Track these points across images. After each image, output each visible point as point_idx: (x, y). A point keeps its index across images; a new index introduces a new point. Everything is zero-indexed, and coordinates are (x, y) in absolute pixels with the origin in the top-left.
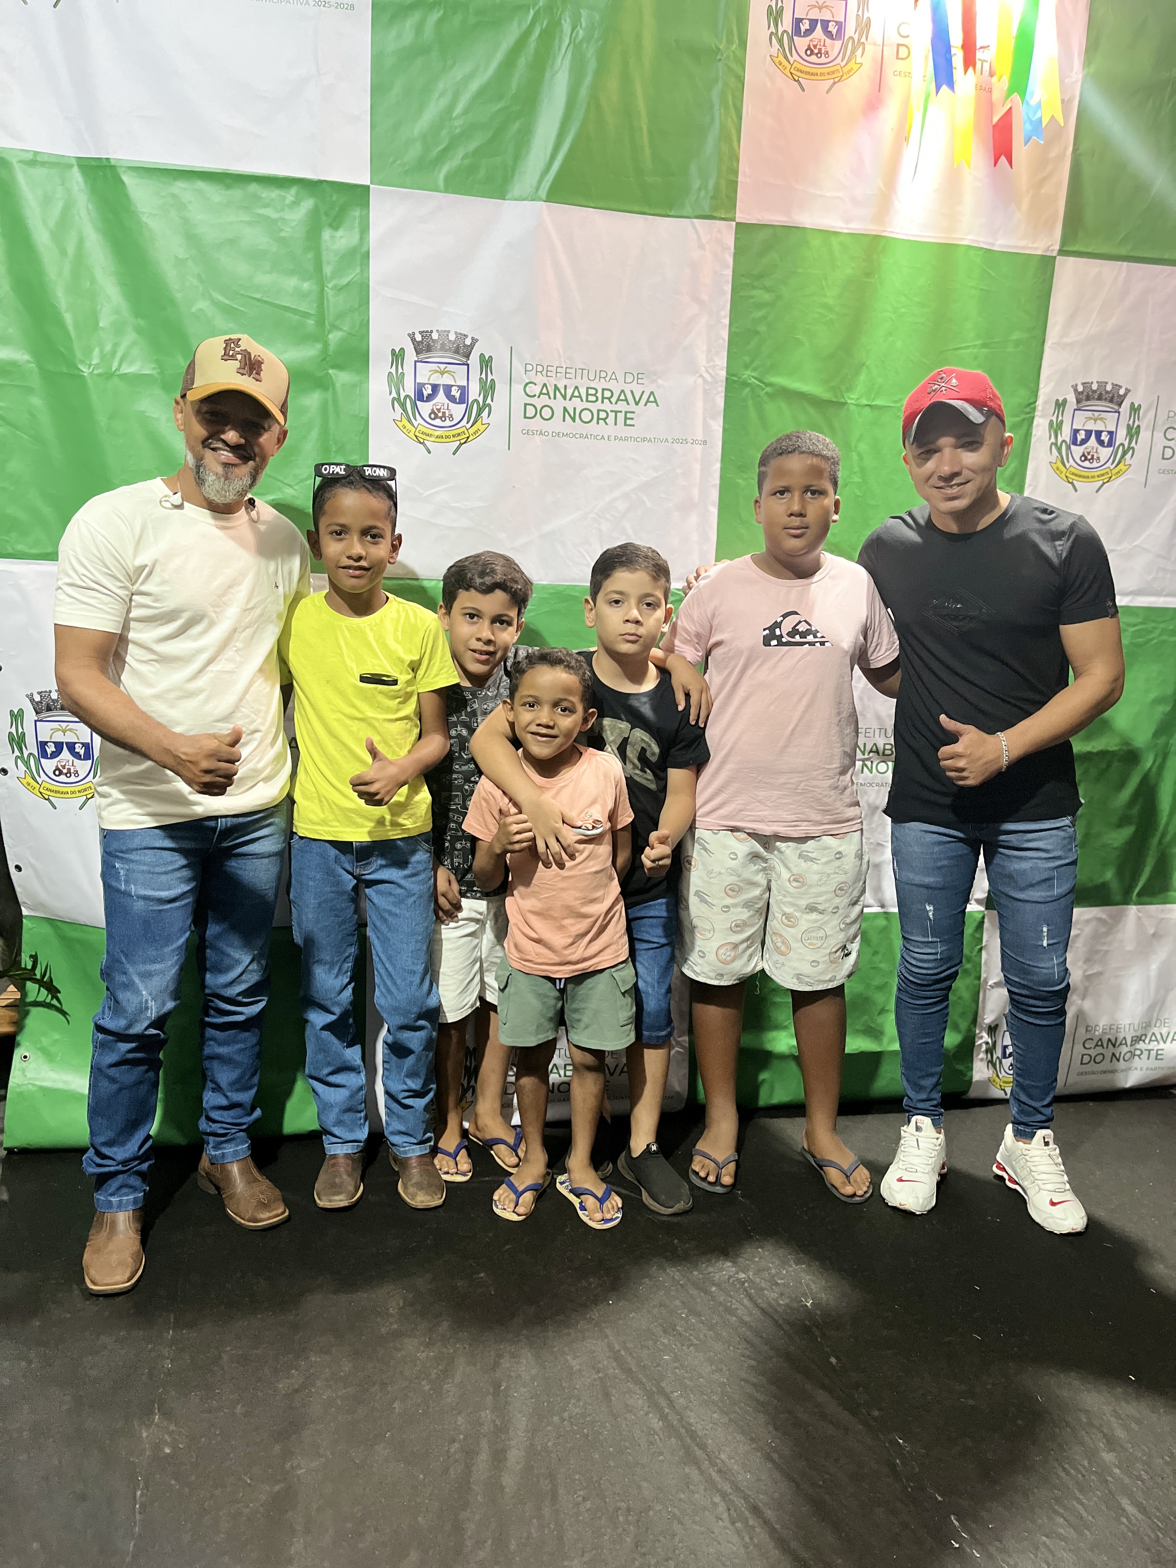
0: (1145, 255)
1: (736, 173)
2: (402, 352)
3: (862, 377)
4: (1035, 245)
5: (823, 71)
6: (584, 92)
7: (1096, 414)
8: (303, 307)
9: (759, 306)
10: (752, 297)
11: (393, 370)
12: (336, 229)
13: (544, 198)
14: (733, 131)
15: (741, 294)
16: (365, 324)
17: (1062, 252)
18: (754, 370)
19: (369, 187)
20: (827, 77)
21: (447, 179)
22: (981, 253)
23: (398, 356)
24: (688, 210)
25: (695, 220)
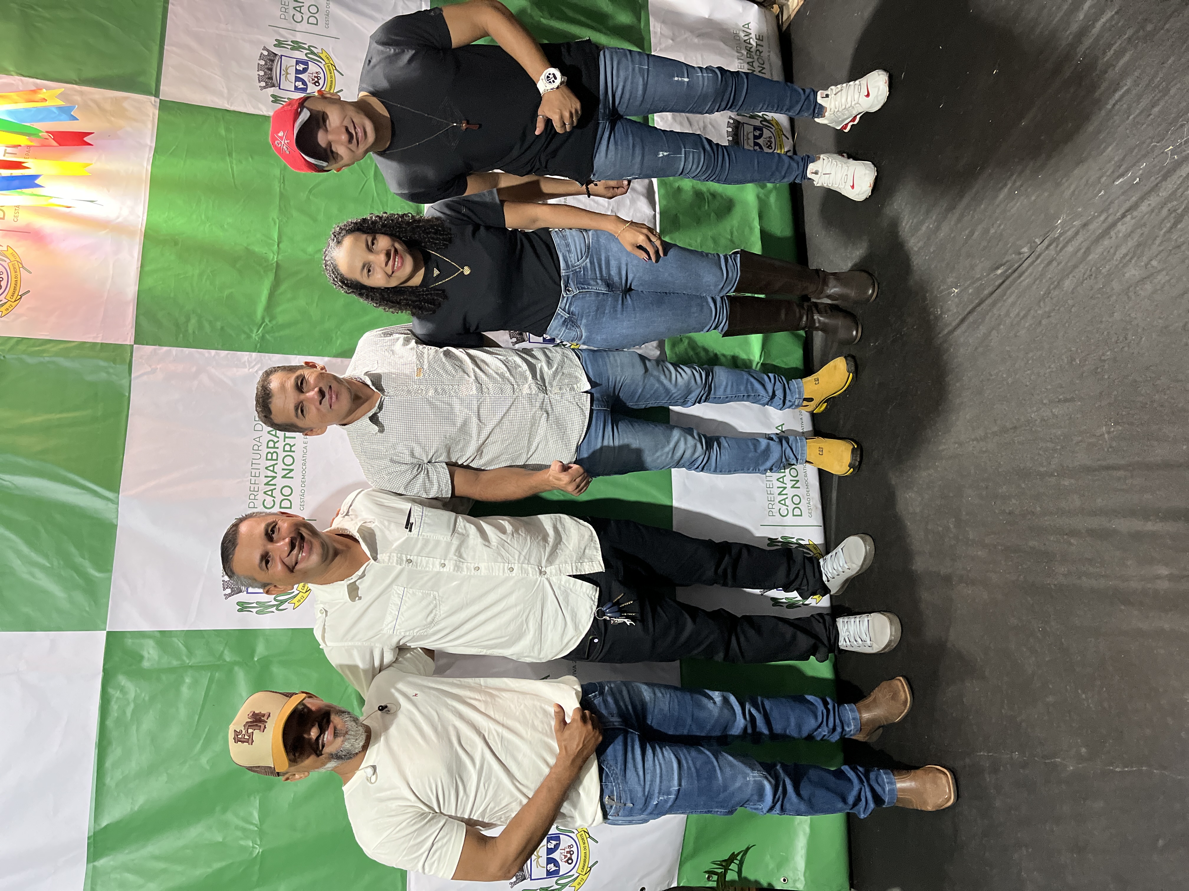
0: (159, 32)
1: (94, 344)
2: (239, 604)
3: (257, 249)
4: (151, 115)
5: (13, 277)
6: (30, 463)
7: (283, 72)
8: (205, 682)
9: (201, 327)
10: (194, 332)
11: (254, 610)
12: (142, 658)
13: (116, 495)
14: (62, 346)
15: (191, 341)
16: (218, 633)
17: (157, 95)
18: (252, 331)
19: (108, 632)
20: (18, 273)
21: (100, 571)
22: (157, 156)
23: (243, 607)
24: (125, 382)
25: (132, 376)
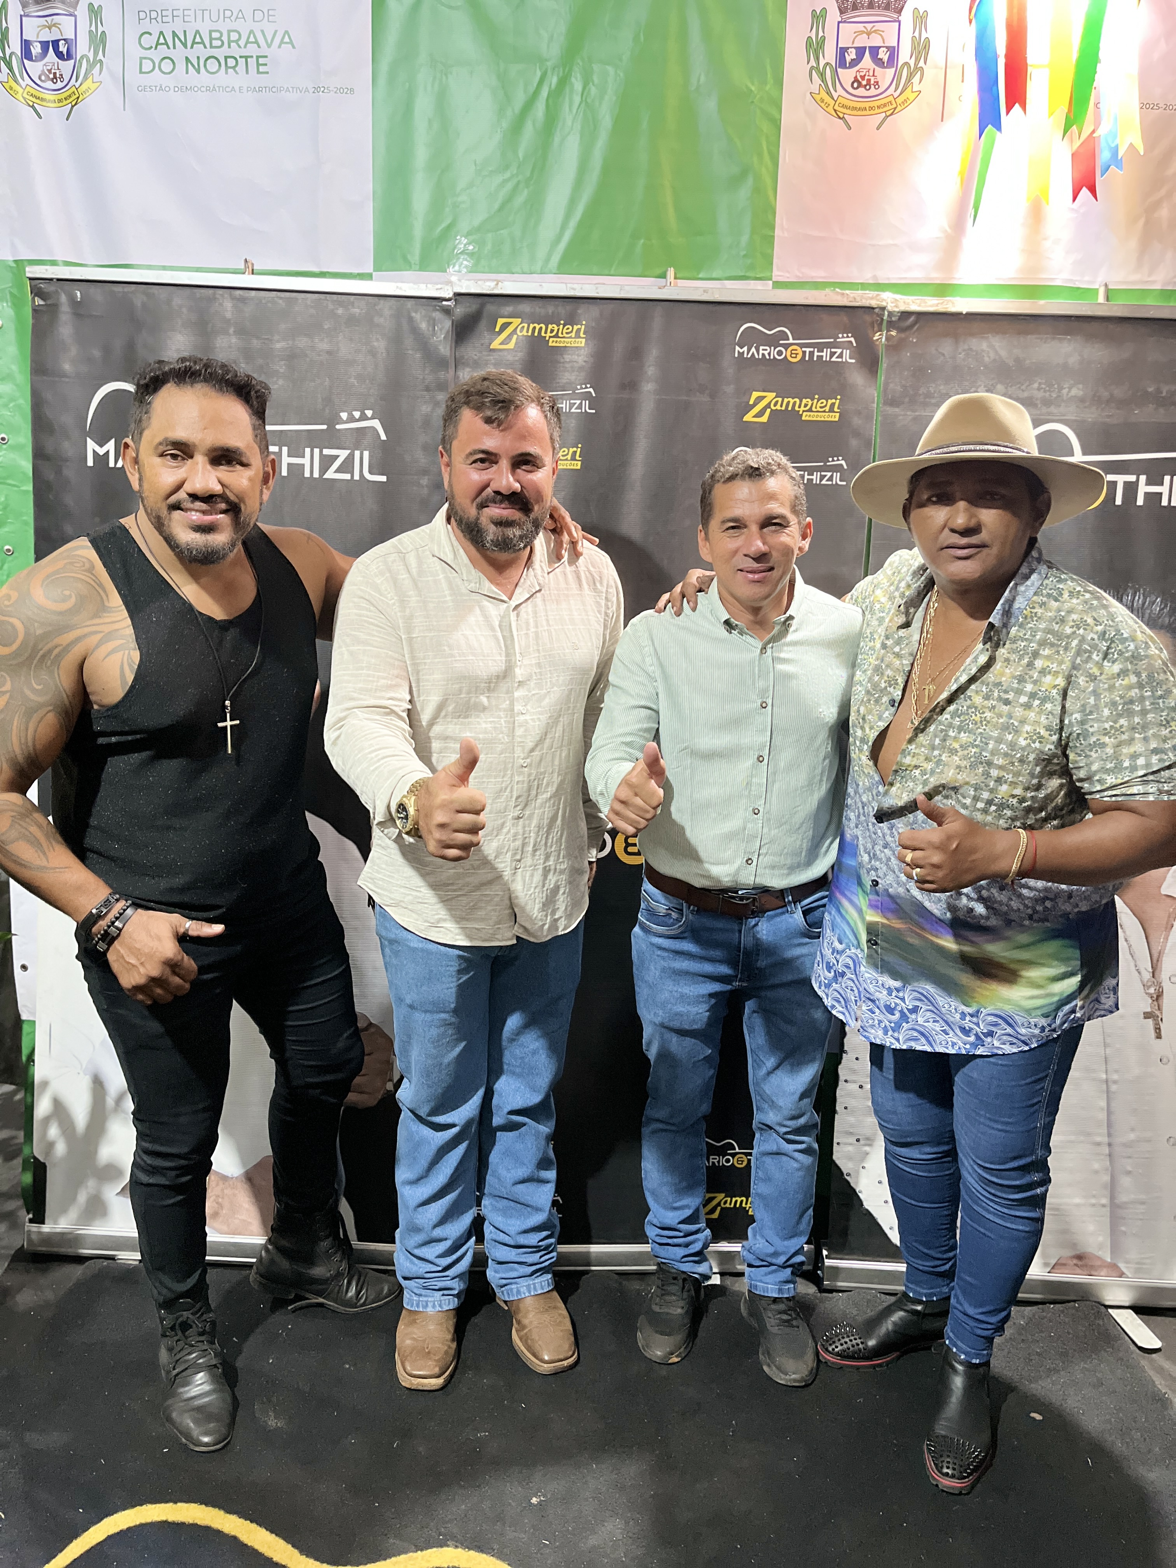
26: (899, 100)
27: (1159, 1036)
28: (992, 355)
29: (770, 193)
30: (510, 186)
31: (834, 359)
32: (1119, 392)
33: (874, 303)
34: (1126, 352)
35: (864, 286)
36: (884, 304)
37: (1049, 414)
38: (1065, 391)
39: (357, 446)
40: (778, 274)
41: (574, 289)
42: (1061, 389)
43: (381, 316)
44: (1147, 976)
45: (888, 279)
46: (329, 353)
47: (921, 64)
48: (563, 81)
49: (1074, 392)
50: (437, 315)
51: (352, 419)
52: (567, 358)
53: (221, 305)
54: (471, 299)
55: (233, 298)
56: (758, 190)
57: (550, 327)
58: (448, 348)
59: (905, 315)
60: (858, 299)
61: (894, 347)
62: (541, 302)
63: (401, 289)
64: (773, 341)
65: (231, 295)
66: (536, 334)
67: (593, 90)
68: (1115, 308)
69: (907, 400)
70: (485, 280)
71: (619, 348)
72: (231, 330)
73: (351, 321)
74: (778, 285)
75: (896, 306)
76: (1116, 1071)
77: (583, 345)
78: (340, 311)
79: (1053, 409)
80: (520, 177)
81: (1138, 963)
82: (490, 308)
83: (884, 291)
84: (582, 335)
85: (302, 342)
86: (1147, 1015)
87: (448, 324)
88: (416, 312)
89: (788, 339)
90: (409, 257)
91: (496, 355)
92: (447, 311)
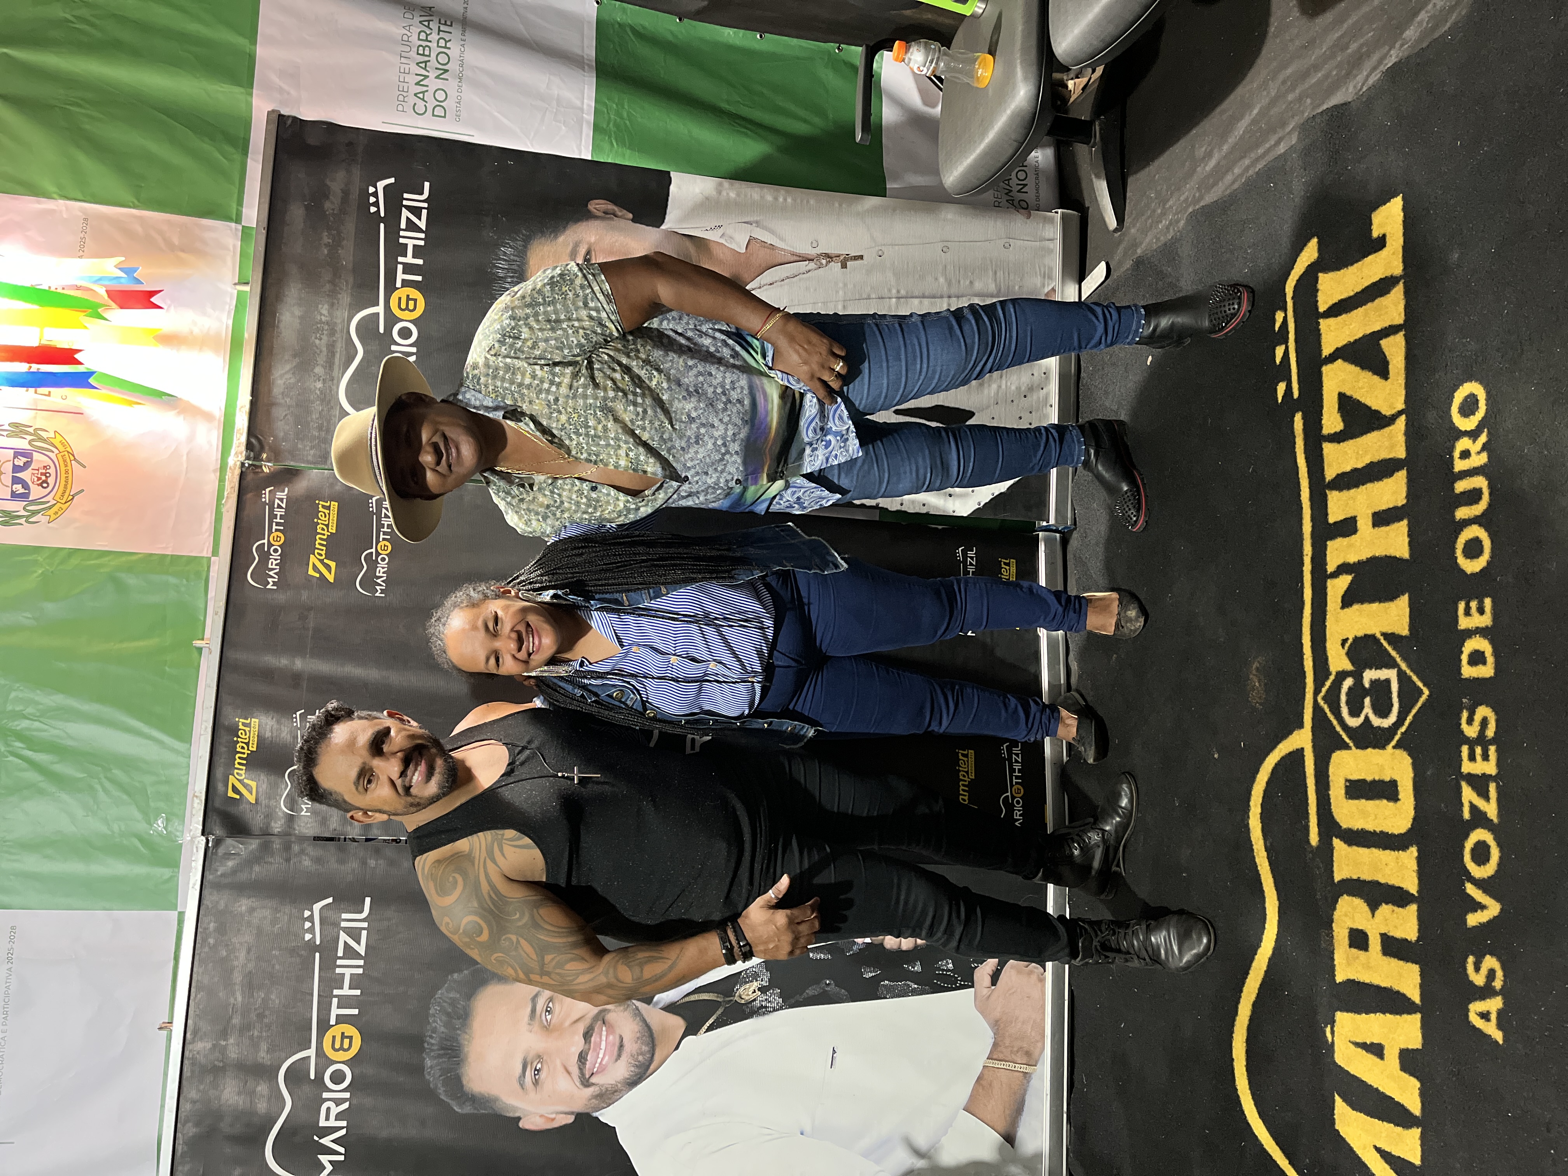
26: (61, 448)
27: (861, 257)
28: (288, 376)
29: (134, 558)
30: (107, 784)
31: (284, 506)
32: (327, 276)
33: (237, 472)
34: (293, 269)
35: (222, 480)
36: (239, 463)
37: (342, 331)
38: (323, 318)
39: (336, 925)
40: (206, 552)
41: (206, 728)
42: (321, 322)
43: (217, 902)
44: (812, 265)
45: (217, 460)
46: (249, 951)
47: (31, 430)
48: (20, 736)
49: (325, 312)
50: (221, 851)
51: (312, 930)
52: (268, 734)
53: (198, 1053)
54: (208, 821)
55: (193, 1041)
56: (130, 568)
57: (239, 749)
58: (252, 841)
59: (249, 446)
60: (232, 485)
61: (276, 456)
62: (215, 758)
63: (195, 884)
64: (265, 556)
65: (190, 1043)
66: (245, 762)
67: (30, 710)
68: (255, 278)
69: (323, 446)
70: (193, 807)
71: (261, 688)
72: (223, 1043)
73: (221, 930)
74: (215, 552)
75: (241, 453)
76: (890, 290)
77: (257, 720)
78: (211, 941)
79: (338, 328)
80: (102, 776)
81: (801, 271)
82: (217, 803)
83: (227, 464)
84: (248, 721)
85: (237, 977)
86: (844, 266)
87: (229, 841)
88: (217, 871)
89: (264, 544)
90: (166, 877)
91: (262, 799)
92: (218, 842)
